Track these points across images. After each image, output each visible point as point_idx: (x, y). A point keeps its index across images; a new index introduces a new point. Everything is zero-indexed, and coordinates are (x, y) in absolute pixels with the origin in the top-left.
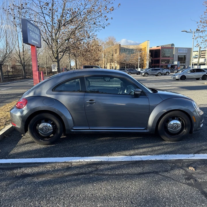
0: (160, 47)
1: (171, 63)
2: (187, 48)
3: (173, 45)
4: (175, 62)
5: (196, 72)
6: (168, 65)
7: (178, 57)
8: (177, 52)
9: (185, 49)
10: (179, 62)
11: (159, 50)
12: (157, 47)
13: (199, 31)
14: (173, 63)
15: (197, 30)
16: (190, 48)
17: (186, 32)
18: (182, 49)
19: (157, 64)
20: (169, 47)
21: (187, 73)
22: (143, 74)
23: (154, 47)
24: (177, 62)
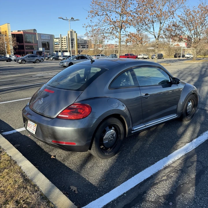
0: (22, 31)
1: (36, 49)
2: (49, 35)
3: (35, 30)
4: (40, 48)
5: (81, 59)
6: (34, 51)
7: (42, 43)
8: (40, 38)
9: (47, 36)
10: (44, 48)
11: (21, 35)
12: (18, 31)
13: (73, 19)
14: (38, 49)
15: (72, 19)
16: (52, 35)
17: (63, 19)
18: (45, 35)
19: (22, 51)
20: (32, 32)
21: (74, 60)
22: (20, 61)
23: (16, 32)
24: (42, 48)
